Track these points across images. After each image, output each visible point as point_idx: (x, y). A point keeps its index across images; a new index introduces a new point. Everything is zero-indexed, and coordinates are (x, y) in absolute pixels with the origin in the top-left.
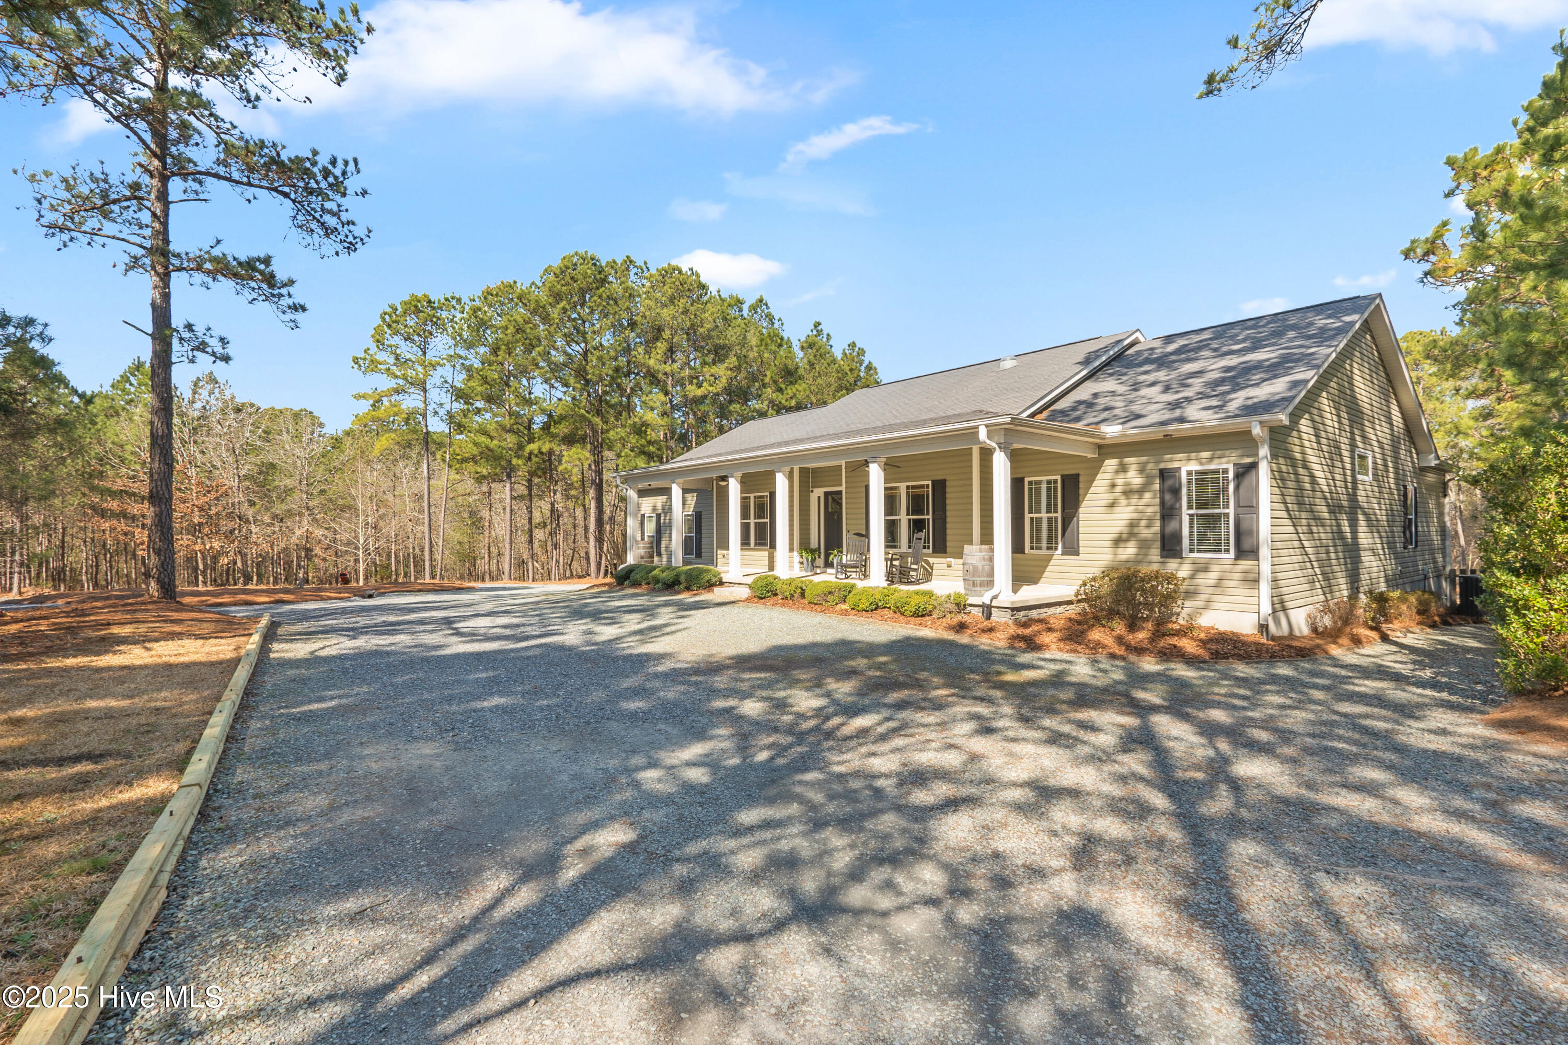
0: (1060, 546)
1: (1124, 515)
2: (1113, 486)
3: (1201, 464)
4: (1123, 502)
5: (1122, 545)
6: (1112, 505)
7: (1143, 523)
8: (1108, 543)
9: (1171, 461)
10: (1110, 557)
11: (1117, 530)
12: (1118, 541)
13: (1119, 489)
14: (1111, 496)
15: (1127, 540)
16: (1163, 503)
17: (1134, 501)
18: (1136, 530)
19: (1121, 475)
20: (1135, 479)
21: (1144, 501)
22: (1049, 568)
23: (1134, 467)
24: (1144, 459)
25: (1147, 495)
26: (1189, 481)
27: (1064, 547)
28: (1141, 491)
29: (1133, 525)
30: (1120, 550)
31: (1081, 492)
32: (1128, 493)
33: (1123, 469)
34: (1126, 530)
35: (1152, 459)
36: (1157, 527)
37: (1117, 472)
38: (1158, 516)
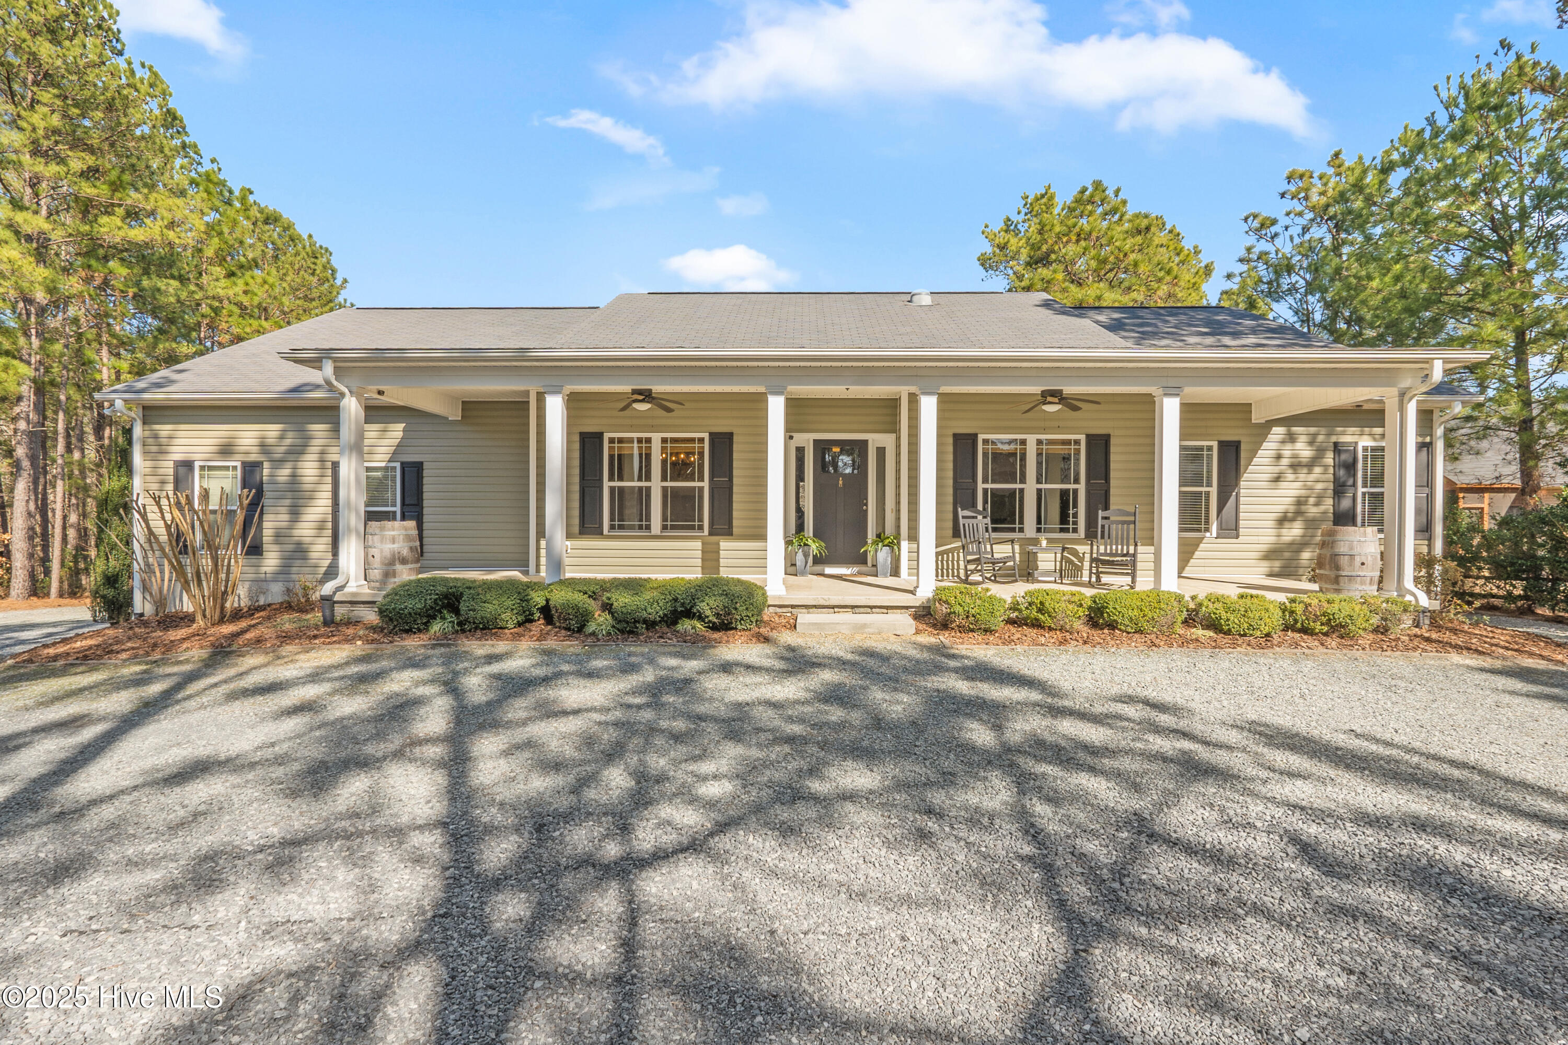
0: (1214, 528)
1: (1290, 490)
2: (1279, 457)
3: (1375, 440)
4: (1291, 477)
5: (1287, 525)
6: (1277, 479)
7: (1312, 500)
8: (1271, 524)
9: (1343, 433)
10: (1273, 539)
11: (1281, 508)
12: (1283, 520)
13: (1285, 461)
14: (1276, 469)
15: (1293, 520)
16: (1336, 479)
17: (1302, 477)
18: (1303, 508)
19: (1289, 446)
20: (1304, 451)
21: (1312, 477)
22: (1197, 554)
23: (1303, 438)
24: (1313, 430)
25: (1317, 470)
26: (1365, 458)
27: (1220, 528)
28: (1310, 465)
29: (1300, 502)
30: (1284, 531)
31: (1243, 462)
32: (1295, 466)
33: (1291, 438)
34: (1292, 508)
35: (1323, 430)
36: (1328, 504)
37: (1283, 442)
38: (1330, 492)
